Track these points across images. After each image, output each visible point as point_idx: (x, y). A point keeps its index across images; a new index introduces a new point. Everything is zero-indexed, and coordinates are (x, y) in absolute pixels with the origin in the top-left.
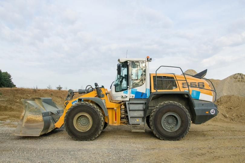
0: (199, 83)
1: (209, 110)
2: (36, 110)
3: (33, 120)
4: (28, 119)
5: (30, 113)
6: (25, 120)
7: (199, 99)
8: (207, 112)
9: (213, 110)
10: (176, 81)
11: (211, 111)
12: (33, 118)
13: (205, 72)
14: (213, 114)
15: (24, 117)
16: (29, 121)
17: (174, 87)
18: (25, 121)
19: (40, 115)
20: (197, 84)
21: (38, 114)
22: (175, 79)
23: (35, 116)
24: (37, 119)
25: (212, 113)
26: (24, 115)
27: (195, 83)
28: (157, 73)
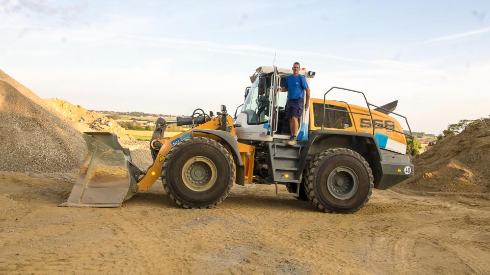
0: (386, 122)
1: (402, 167)
2: (114, 157)
3: (108, 176)
4: (96, 172)
5: (101, 162)
6: (90, 175)
7: (386, 148)
8: (399, 170)
9: (408, 167)
10: (350, 114)
11: (405, 168)
12: (108, 171)
13: (393, 105)
14: (407, 173)
15: (87, 169)
16: (98, 178)
17: (346, 125)
18: (90, 178)
19: (122, 167)
20: (384, 123)
21: (118, 165)
22: (349, 111)
23: (112, 167)
24: (115, 174)
25: (407, 171)
26: (89, 165)
27: (381, 121)
28: (326, 99)
